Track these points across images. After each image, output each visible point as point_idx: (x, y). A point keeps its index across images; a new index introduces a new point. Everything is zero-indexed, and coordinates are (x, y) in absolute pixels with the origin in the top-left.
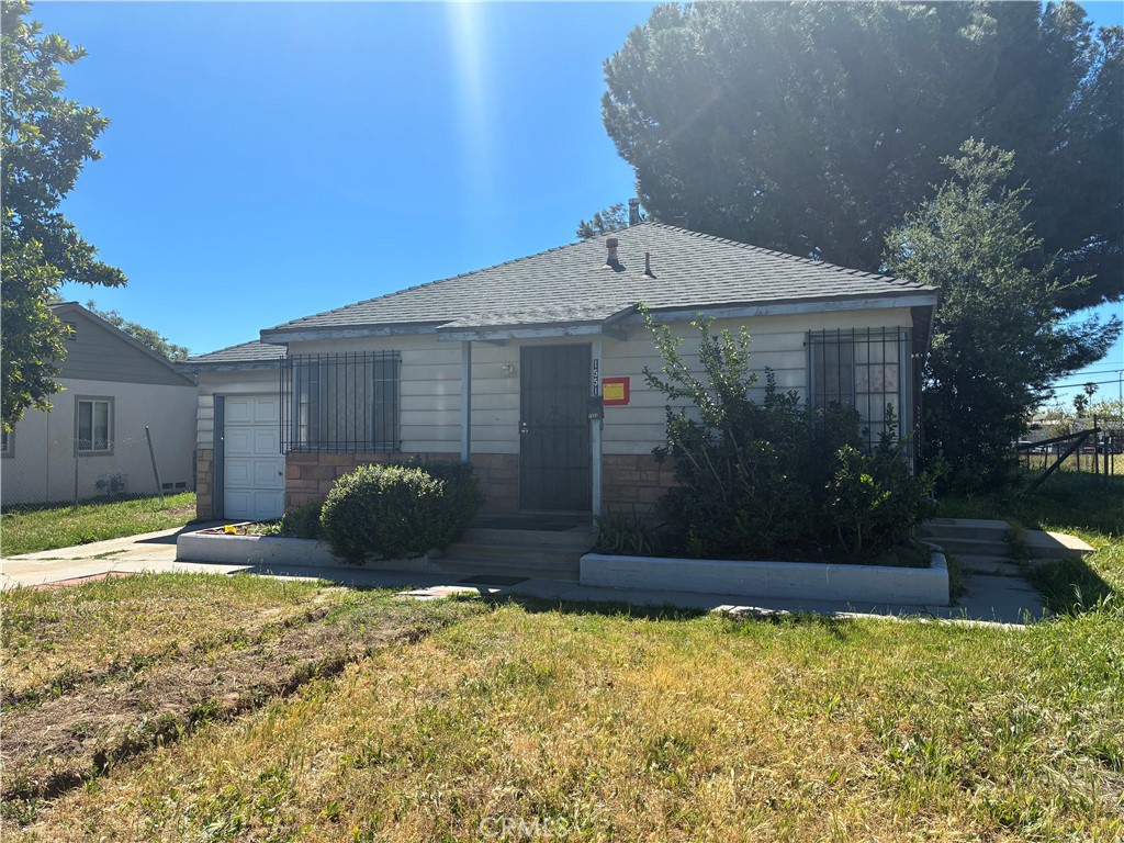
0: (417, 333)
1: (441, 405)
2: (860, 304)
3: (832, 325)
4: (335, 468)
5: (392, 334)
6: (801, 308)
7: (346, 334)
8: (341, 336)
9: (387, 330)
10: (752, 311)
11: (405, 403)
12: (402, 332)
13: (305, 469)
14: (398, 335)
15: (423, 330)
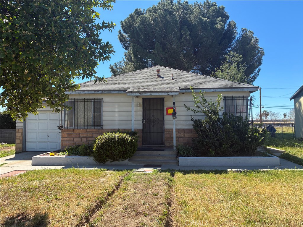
0: (111, 93)
1: (117, 115)
2: (239, 90)
3: (231, 95)
4: (80, 134)
5: (102, 93)
6: (225, 90)
7: (86, 92)
8: (84, 93)
9: (101, 92)
10: (212, 90)
11: (104, 114)
12: (105, 92)
13: (69, 134)
14: (104, 93)
15: (113, 92)
